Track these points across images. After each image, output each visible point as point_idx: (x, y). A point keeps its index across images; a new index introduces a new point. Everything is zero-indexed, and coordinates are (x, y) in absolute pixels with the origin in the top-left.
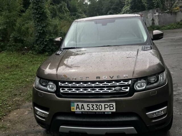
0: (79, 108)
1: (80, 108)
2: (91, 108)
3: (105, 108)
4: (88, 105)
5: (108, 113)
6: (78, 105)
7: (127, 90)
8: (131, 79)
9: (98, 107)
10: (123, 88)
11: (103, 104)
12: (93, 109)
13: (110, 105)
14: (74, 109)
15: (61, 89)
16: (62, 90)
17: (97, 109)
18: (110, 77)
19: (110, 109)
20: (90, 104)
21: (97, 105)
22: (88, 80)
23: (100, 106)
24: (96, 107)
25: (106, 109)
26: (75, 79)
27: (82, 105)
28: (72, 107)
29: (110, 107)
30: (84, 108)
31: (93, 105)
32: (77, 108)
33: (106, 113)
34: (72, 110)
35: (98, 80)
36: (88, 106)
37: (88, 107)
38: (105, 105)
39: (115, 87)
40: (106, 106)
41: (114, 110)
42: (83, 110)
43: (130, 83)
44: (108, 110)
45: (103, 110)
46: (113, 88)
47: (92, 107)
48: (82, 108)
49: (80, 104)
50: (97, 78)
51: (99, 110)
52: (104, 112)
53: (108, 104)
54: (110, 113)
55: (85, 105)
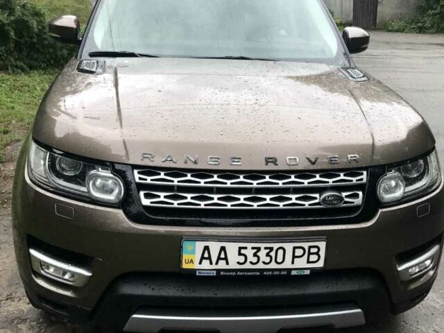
0: (209, 258)
1: (214, 259)
2: (251, 258)
3: (294, 257)
4: (240, 248)
5: (301, 273)
6: (207, 248)
7: (358, 201)
8: (366, 168)
9: (273, 253)
10: (344, 194)
11: (289, 247)
12: (255, 260)
13: (310, 247)
14: (192, 261)
15: (142, 193)
16: (147, 196)
17: (268, 259)
18: (308, 159)
19: (308, 262)
20: (249, 245)
21: (271, 249)
22: (236, 166)
23: (281, 252)
24: (268, 255)
25: (296, 259)
26: (195, 163)
27: (223, 249)
28: (185, 257)
29: (310, 254)
30: (226, 259)
31: (259, 249)
32: (203, 258)
33: (294, 273)
34: (185, 266)
35: (271, 167)
36: (243, 251)
37: (240, 254)
38: (295, 248)
39: (320, 190)
40: (299, 252)
41: (321, 264)
42: (222, 265)
43: (365, 181)
44: (301, 263)
45: (287, 264)
46: (317, 195)
47: (255, 255)
48: (219, 258)
49: (215, 247)
50: (268, 161)
51: (273, 265)
52: (289, 270)
53: (306, 245)
54: (307, 272)
55: (232, 248)
